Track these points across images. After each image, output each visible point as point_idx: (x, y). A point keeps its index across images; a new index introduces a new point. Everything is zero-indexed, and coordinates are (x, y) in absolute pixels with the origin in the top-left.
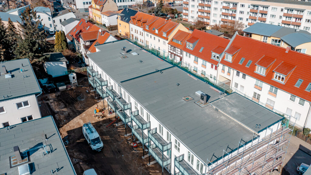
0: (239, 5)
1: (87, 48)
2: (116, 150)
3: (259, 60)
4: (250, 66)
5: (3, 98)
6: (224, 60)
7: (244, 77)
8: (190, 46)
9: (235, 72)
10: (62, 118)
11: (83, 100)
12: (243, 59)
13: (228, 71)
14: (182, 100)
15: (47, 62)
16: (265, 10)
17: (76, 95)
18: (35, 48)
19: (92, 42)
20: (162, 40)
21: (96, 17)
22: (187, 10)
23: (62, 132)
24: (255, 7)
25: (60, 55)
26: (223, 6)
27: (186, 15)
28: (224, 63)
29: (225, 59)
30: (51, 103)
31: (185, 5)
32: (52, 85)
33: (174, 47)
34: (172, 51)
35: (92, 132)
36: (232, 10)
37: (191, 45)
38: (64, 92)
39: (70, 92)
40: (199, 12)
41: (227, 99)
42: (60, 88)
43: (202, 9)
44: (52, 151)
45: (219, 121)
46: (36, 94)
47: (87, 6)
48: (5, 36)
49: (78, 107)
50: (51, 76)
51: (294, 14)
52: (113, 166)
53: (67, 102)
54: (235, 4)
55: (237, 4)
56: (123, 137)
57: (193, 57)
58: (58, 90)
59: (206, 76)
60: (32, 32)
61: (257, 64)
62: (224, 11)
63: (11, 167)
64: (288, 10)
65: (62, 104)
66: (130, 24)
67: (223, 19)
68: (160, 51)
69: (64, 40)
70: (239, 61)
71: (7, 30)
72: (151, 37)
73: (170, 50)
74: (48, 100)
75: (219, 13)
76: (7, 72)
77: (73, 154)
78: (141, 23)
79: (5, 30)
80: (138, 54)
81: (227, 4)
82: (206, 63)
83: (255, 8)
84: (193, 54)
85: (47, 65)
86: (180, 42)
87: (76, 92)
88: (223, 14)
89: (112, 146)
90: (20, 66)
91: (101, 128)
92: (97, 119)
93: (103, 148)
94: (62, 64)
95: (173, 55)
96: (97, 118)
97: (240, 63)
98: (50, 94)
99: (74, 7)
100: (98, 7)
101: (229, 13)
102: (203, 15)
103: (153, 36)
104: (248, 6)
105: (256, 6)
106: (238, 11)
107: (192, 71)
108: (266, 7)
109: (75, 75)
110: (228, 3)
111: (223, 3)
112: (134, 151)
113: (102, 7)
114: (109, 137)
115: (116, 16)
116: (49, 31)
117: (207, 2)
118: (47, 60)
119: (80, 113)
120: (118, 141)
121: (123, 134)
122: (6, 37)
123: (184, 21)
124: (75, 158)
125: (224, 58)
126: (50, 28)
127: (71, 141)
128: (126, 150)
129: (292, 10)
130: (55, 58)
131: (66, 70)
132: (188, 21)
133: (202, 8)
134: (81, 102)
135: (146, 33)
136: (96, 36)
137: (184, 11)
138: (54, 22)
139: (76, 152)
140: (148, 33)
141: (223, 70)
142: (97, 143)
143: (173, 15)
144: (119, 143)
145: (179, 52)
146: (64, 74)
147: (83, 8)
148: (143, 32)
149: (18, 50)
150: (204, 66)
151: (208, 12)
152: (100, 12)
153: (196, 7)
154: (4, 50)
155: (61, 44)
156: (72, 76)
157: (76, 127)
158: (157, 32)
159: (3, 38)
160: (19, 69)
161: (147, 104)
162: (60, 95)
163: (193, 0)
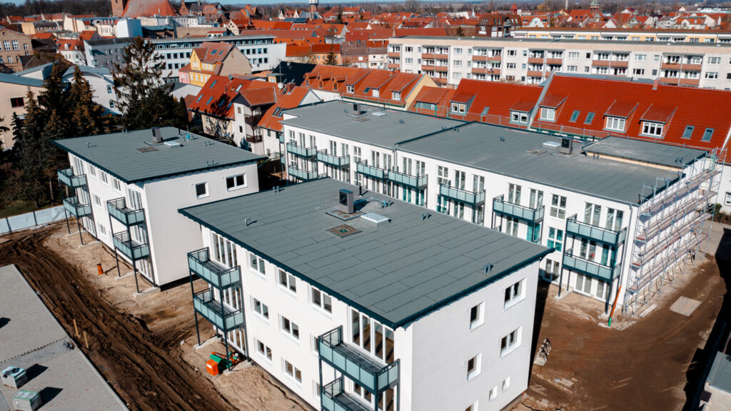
0: (504, 54)
4: (593, 120)
5: (207, 166)
6: (539, 119)
12: (576, 113)
16: (556, 57)
24: (537, 54)
26: (474, 57)
29: (541, 118)
36: (493, 62)
37: (461, 106)
40: (424, 70)
43: (430, 64)
51: (612, 62)
54: (497, 51)
55: (500, 51)
62: (475, 65)
64: (600, 55)
70: (570, 117)
75: (465, 69)
81: (481, 52)
83: (538, 56)
88: (475, 72)
97: (572, 120)
100: (208, 67)
101: (487, 69)
104: (523, 53)
105: (539, 52)
106: (504, 65)
108: (557, 53)
110: (483, 50)
111: (472, 50)
113: (219, 65)
117: (438, 50)
125: (537, 116)
129: (607, 55)
133: (429, 62)
151: (443, 70)
153: (416, 61)
158: (376, 93)
163: (409, 49)
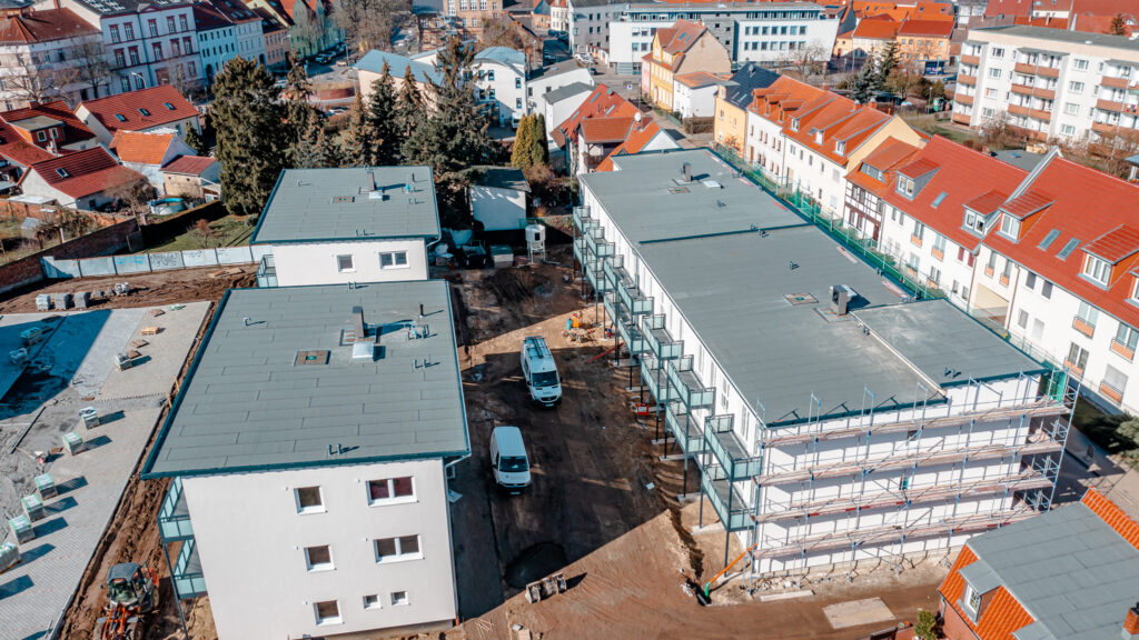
1: (593, 162)
2: (592, 413)
3: (1099, 238)
4: (1071, 255)
5: (355, 236)
6: (997, 233)
7: (1047, 292)
8: (906, 186)
9: (1024, 273)
10: (481, 327)
11: (547, 295)
12: (1053, 234)
13: (1003, 270)
14: (785, 301)
15: (477, 184)
17: (534, 281)
18: (453, 143)
19: (609, 146)
20: (831, 166)
21: (660, 89)
22: (971, 84)
23: (473, 356)
25: (518, 176)
26: (1104, 77)
27: (967, 101)
28: (997, 243)
29: (1001, 232)
30: (466, 290)
31: (967, 69)
32: (481, 250)
33: (863, 190)
34: (854, 203)
35: (541, 357)
37: (910, 183)
38: (504, 272)
39: (521, 273)
40: (1016, 93)
41: (906, 310)
42: (498, 258)
43: (1028, 83)
44: (425, 336)
45: (857, 355)
46: (428, 239)
47: (638, 56)
48: (392, 113)
49: (529, 309)
50: (480, 225)
52: (571, 443)
53: (505, 294)
56: (622, 391)
57: (910, 222)
58: (491, 264)
59: (940, 287)
60: (455, 104)
61: (1088, 248)
62: (1107, 95)
63: (341, 344)
65: (492, 296)
66: (750, 114)
67: (1101, 123)
68: (821, 201)
69: (540, 141)
70: (1040, 240)
71: (398, 99)
72: (801, 158)
73: (848, 200)
74: (461, 282)
75: (1088, 100)
76: (376, 188)
77: (486, 401)
78: (782, 110)
79: (395, 98)
80: (722, 187)
81: (1122, 71)
82: (944, 244)
84: (912, 214)
85: (478, 194)
86: (880, 174)
87: (536, 274)
88: (1103, 107)
89: (584, 404)
90: (408, 180)
91: (572, 363)
92: (568, 342)
93: (558, 402)
94: (516, 197)
95: (856, 215)
96: (569, 339)
97: (1042, 247)
98: (468, 271)
99: (604, 56)
100: (668, 58)
101: (1126, 105)
102: (1027, 106)
103: (808, 152)
107: (904, 267)
109: (541, 228)
110: (1126, 68)
111: (1105, 64)
112: (636, 425)
113: (680, 58)
114: (584, 384)
115: (714, 88)
116: (511, 118)
117: (1046, 60)
118: (477, 178)
119: (530, 322)
120: (603, 397)
121: (623, 385)
122: (392, 117)
123: (957, 122)
124: (486, 410)
125: (996, 228)
126: (515, 109)
127: (489, 377)
128: (618, 418)
130: (500, 181)
131: (523, 215)
132: (972, 123)
133: (1028, 79)
134: (541, 300)
135: (789, 142)
136: (623, 132)
137: (961, 90)
138: (530, 94)
139: (493, 398)
140: (795, 144)
141: (991, 266)
142: (546, 385)
143: (923, 102)
144: (606, 401)
145: (874, 207)
146: (517, 226)
147: (631, 61)
148: (782, 139)
149: (413, 143)
150: (938, 252)
151: (1048, 97)
152: (672, 75)
153: (1005, 74)
154: (381, 141)
155: (530, 152)
156: (535, 231)
157: (509, 350)
158: (819, 138)
159: (386, 119)
160: (403, 185)
161: (684, 295)
162: (493, 278)
163: (999, 52)
